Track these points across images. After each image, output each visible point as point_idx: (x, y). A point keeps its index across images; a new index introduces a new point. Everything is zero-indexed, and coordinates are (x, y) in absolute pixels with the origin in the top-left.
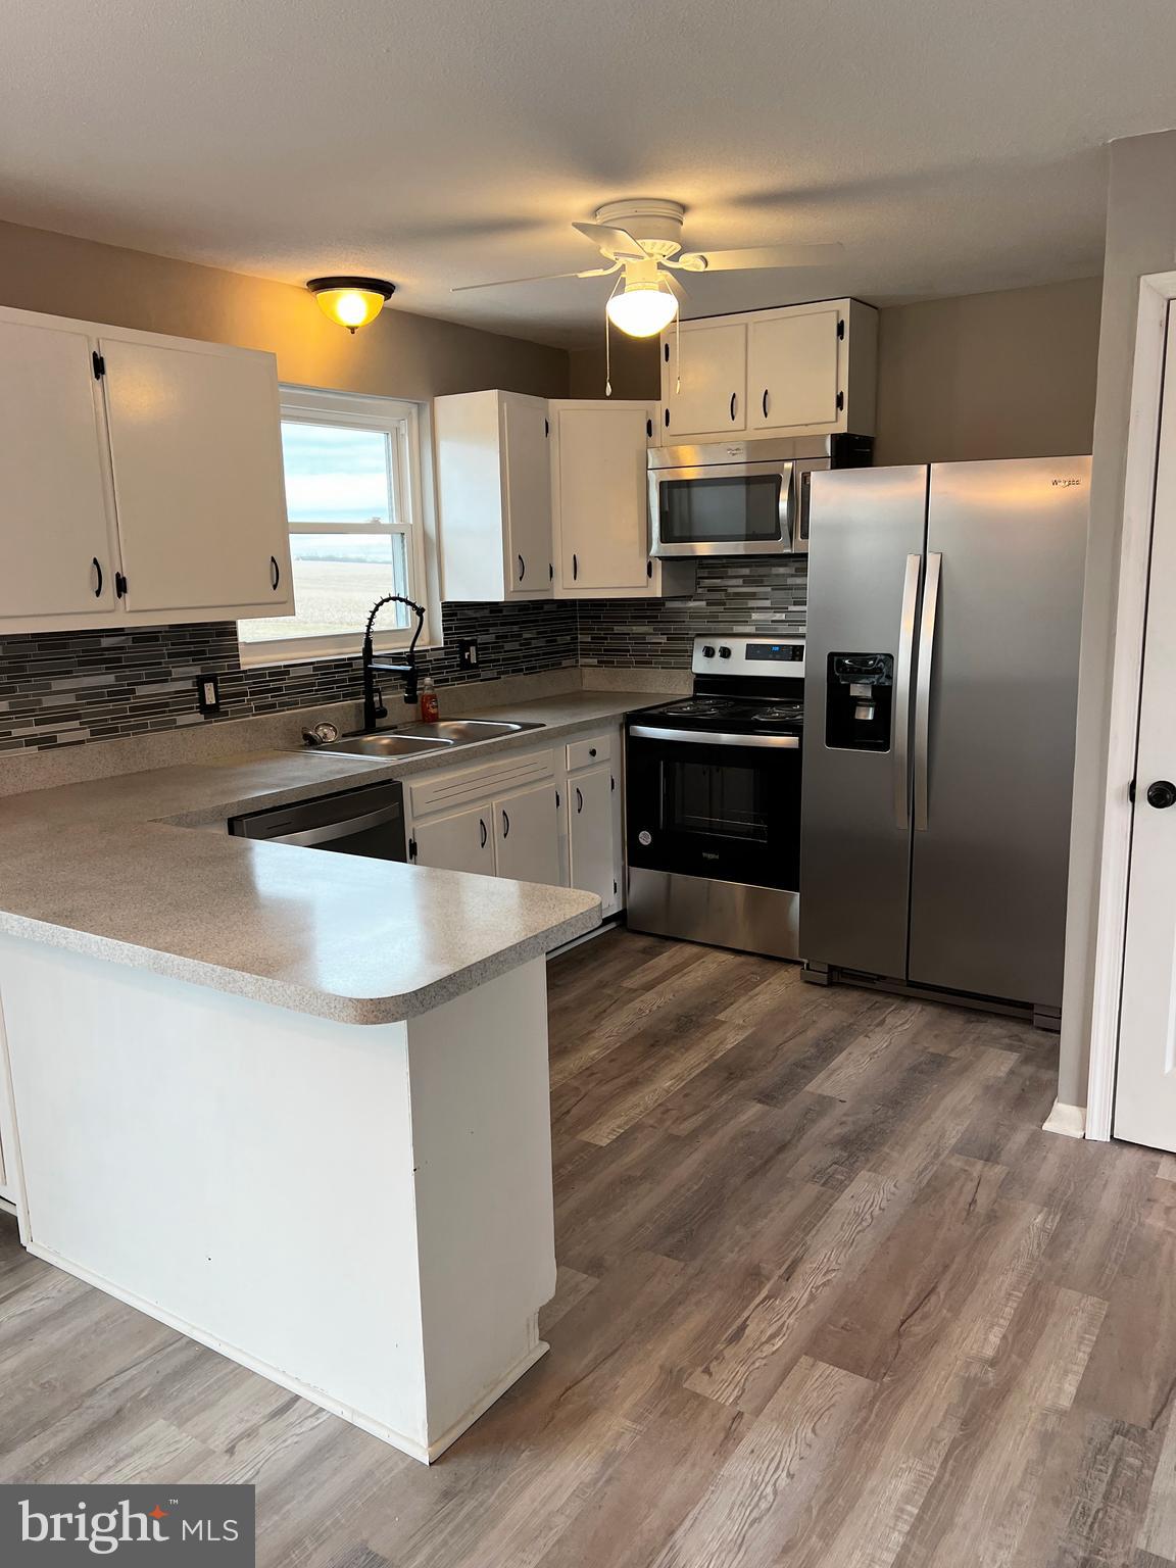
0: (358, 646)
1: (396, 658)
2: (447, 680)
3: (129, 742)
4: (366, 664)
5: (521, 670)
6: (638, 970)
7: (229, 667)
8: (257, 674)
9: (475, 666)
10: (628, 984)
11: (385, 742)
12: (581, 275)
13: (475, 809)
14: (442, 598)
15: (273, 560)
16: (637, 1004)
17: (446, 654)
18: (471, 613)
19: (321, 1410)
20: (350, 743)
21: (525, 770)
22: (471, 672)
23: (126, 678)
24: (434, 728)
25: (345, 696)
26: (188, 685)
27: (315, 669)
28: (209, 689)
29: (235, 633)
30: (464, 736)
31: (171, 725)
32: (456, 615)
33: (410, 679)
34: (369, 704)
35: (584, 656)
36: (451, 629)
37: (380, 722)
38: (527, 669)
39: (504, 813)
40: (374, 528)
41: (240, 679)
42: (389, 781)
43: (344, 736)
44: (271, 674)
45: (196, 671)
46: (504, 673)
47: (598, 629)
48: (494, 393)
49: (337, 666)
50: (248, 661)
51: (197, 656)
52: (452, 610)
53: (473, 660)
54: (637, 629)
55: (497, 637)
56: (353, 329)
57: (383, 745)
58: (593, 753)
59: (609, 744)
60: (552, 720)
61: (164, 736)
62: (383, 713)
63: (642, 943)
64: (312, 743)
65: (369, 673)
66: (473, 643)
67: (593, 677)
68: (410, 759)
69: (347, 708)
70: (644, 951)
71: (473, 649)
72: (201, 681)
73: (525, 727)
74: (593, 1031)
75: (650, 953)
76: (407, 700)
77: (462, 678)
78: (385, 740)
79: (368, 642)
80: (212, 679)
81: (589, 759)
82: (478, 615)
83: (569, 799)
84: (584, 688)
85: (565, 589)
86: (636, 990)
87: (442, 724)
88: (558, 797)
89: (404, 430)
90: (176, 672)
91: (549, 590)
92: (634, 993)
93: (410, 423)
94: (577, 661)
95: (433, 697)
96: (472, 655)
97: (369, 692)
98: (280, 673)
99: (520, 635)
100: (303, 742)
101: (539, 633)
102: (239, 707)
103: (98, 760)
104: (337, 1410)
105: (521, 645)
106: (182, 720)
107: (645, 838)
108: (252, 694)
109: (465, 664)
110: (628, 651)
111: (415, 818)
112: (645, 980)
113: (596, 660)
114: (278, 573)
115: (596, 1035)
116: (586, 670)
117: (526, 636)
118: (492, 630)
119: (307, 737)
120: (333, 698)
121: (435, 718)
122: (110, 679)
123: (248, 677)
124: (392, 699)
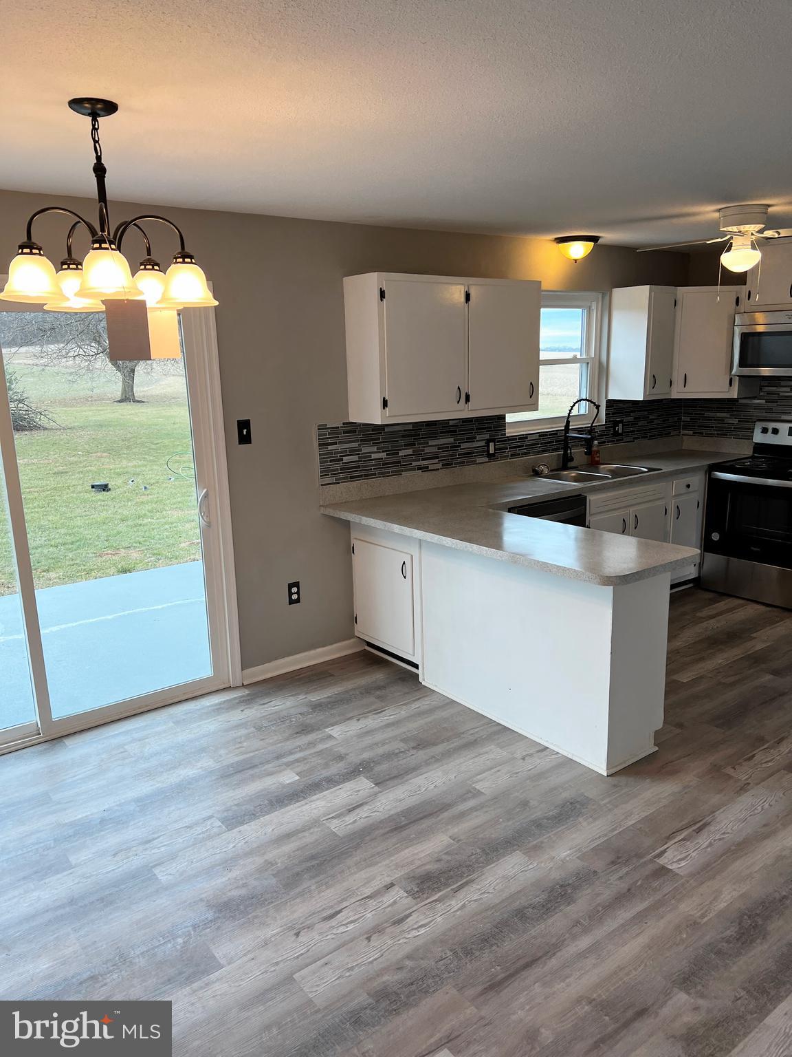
0: (561, 423)
1: (580, 431)
2: (605, 442)
3: (457, 470)
4: (565, 434)
5: (647, 437)
6: (706, 608)
7: (502, 435)
8: (513, 438)
9: (621, 434)
10: (699, 614)
11: (573, 475)
12: (708, 242)
13: (621, 512)
14: (606, 395)
15: (531, 384)
16: (704, 625)
17: (606, 428)
18: (621, 405)
19: (558, 753)
20: (555, 473)
21: (649, 493)
22: (620, 438)
23: (458, 439)
24: (598, 468)
25: (552, 450)
26: (483, 443)
27: (540, 436)
28: (492, 445)
29: (505, 418)
30: (615, 473)
31: (474, 462)
32: (613, 406)
33: (588, 443)
34: (565, 454)
35: (684, 429)
36: (609, 414)
37: (571, 464)
38: (650, 436)
39: (636, 516)
40: (573, 360)
41: (505, 441)
42: (580, 495)
43: (552, 471)
44: (519, 439)
45: (487, 437)
46: (637, 438)
47: (695, 414)
48: (647, 287)
49: (550, 435)
50: (510, 432)
51: (488, 429)
52: (611, 404)
53: (620, 431)
54: (719, 415)
55: (635, 419)
56: (576, 261)
57: (572, 476)
58: (688, 486)
59: (698, 482)
60: (666, 467)
61: (472, 467)
62: (572, 459)
63: (708, 595)
64: (537, 474)
65: (566, 437)
66: (621, 422)
67: (689, 441)
68: (589, 485)
69: (553, 456)
70: (710, 599)
71: (620, 425)
72: (488, 442)
73: (650, 470)
74: (679, 634)
75: (712, 602)
76: (586, 453)
77: (613, 441)
78: (574, 473)
79: (568, 422)
80: (493, 440)
81: (684, 490)
82: (624, 406)
83: (672, 512)
84: (683, 448)
85: (677, 393)
86: (704, 618)
87: (602, 466)
88: (666, 510)
89: (594, 307)
90: (478, 437)
91: (669, 393)
92: (702, 620)
93: (597, 303)
94: (680, 432)
95: (598, 451)
96: (620, 428)
97: (566, 448)
98: (523, 438)
99: (648, 417)
100: (532, 474)
101: (659, 416)
102: (503, 454)
103: (443, 478)
104: (566, 754)
105: (648, 423)
106: (479, 460)
107: (715, 537)
108: (510, 448)
109: (616, 434)
110: (713, 427)
111: (591, 515)
112: (710, 613)
113: (692, 432)
114: (533, 390)
115: (681, 636)
116: (685, 437)
117: (651, 417)
118: (632, 414)
119: (534, 471)
120: (545, 451)
121: (598, 463)
122: (452, 440)
123: (509, 440)
124: (578, 452)
